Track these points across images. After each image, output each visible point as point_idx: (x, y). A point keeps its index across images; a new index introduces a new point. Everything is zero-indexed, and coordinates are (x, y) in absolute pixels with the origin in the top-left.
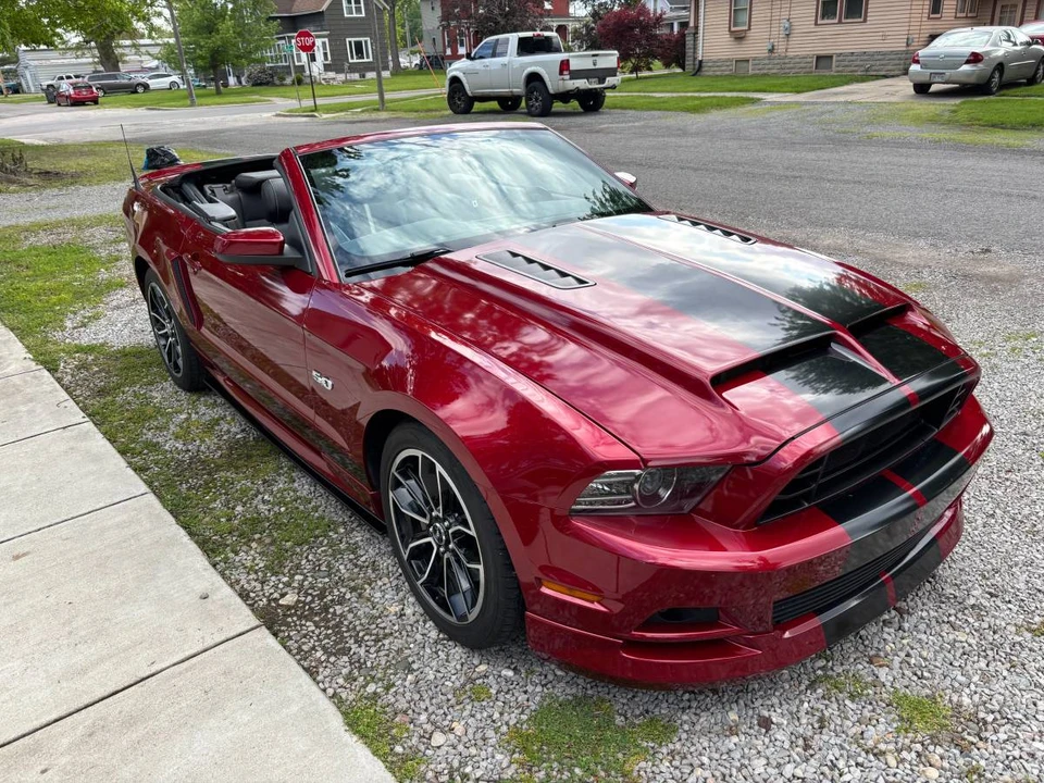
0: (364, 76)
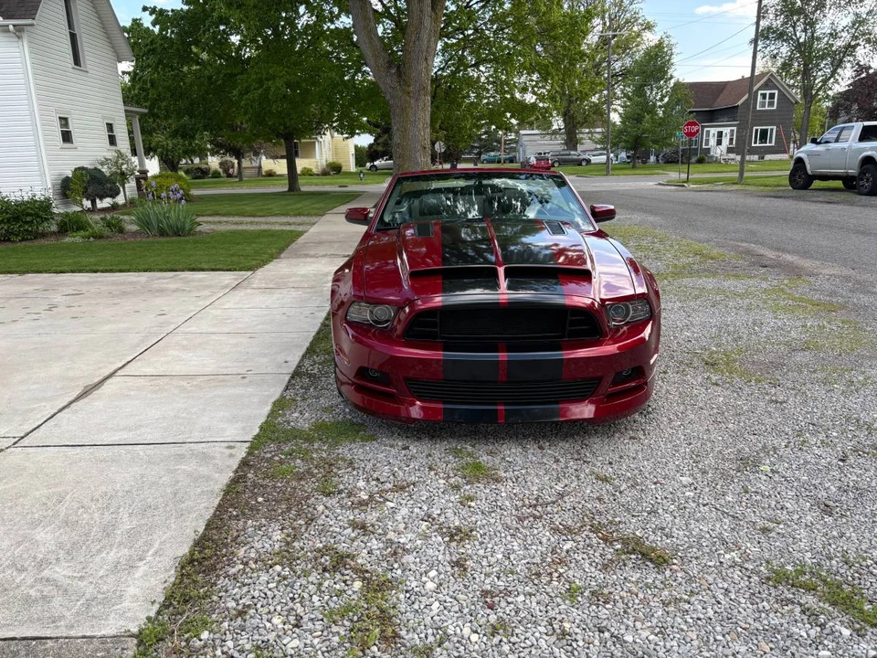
0: (763, 158)
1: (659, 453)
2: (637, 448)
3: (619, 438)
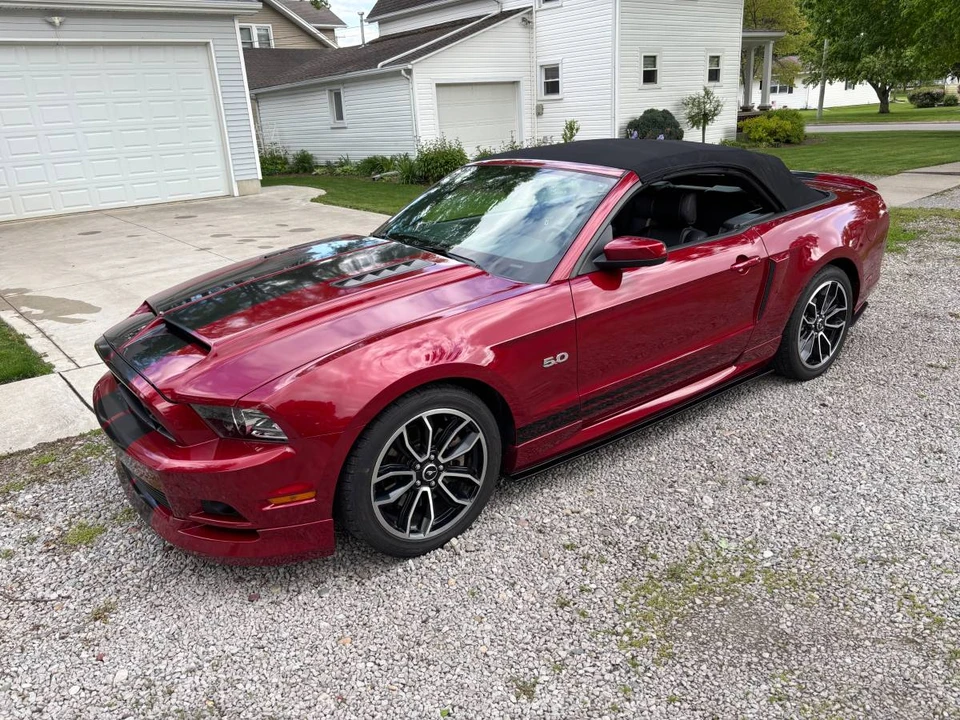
1: (210, 632)
2: (218, 610)
3: (242, 587)
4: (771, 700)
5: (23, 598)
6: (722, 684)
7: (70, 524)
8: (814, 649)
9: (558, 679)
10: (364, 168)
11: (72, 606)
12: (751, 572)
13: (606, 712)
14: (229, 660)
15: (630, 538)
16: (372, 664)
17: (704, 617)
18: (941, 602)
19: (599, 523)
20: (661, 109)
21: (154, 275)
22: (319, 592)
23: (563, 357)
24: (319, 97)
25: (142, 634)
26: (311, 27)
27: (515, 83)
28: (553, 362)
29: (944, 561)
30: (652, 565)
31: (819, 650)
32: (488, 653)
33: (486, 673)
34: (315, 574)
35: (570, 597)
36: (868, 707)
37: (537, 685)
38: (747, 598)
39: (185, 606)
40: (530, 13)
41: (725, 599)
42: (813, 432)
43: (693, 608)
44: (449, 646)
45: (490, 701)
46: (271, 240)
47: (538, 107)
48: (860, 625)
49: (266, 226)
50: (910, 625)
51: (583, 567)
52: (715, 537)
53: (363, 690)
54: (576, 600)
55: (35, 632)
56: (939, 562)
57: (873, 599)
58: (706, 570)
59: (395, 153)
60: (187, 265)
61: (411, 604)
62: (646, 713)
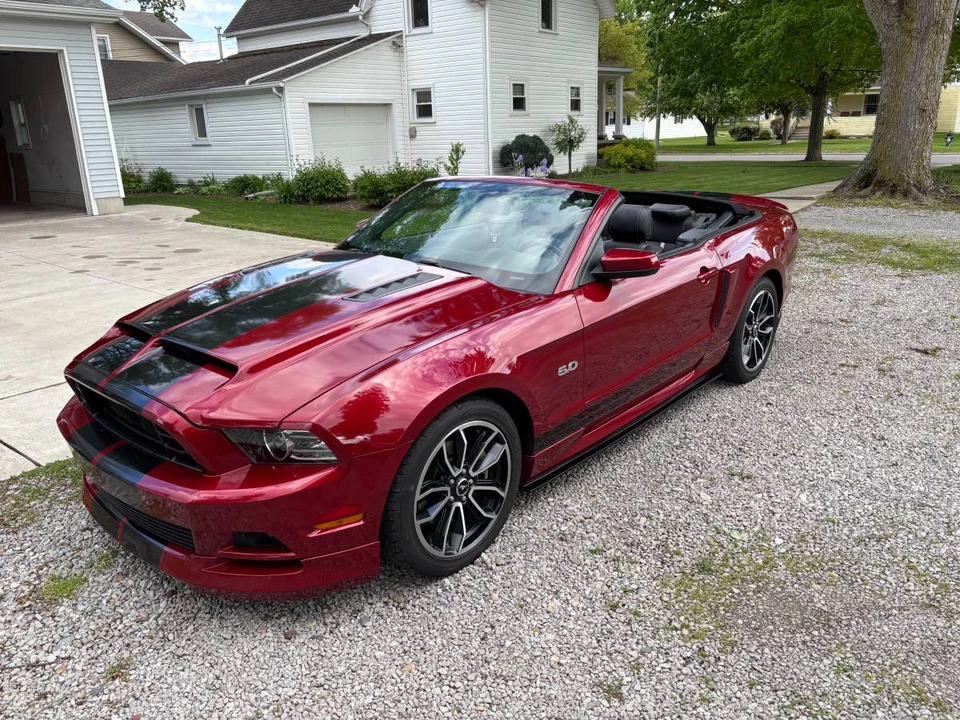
1: (255, 676)
2: (254, 653)
3: (273, 626)
4: (837, 673)
5: (12, 665)
6: (789, 664)
7: (39, 577)
8: (853, 622)
9: (639, 678)
10: (234, 187)
11: (78, 667)
12: (771, 559)
13: (698, 704)
14: (289, 703)
15: (649, 538)
16: (448, 688)
17: (746, 604)
18: (939, 570)
19: (614, 527)
20: (531, 135)
21: (28, 301)
22: (360, 622)
23: (574, 365)
24: (178, 112)
25: (176, 688)
26: (153, 40)
27: (387, 106)
28: (567, 371)
29: (927, 534)
30: (680, 561)
31: (858, 623)
32: (561, 661)
33: (568, 681)
34: (348, 604)
35: (617, 599)
36: (920, 668)
37: (623, 688)
38: (778, 582)
39: (215, 653)
40: (401, 37)
41: (758, 586)
42: (770, 428)
43: (733, 597)
44: (519, 660)
45: (583, 709)
46: (157, 261)
47: (411, 129)
48: (884, 598)
49: (144, 247)
50: (922, 592)
51: (617, 569)
52: (726, 529)
53: (450, 714)
54: (624, 601)
55: (43, 701)
56: (924, 534)
57: (883, 573)
58: (731, 561)
59: (267, 172)
60: (65, 289)
61: (462, 622)
62: (734, 699)
